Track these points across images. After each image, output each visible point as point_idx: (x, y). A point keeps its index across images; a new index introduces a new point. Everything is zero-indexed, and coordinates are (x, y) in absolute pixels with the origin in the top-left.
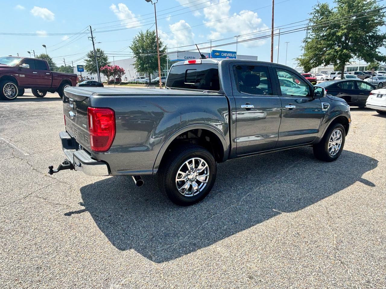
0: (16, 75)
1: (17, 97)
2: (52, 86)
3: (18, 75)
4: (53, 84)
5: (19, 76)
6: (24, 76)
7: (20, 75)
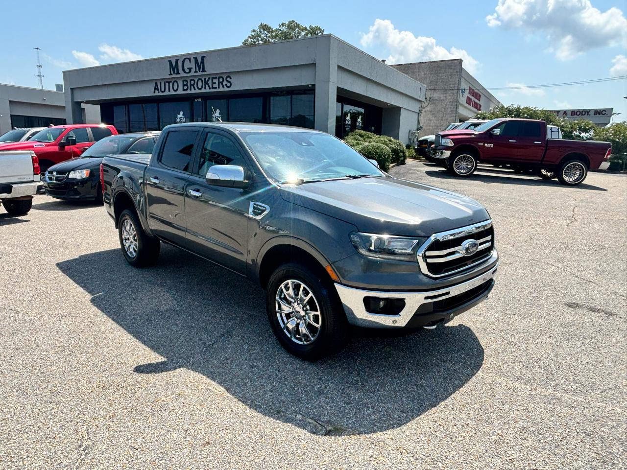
0: (480, 144)
1: (475, 173)
2: (543, 162)
3: (482, 144)
4: (545, 159)
5: (484, 145)
6: (492, 145)
7: (486, 144)
